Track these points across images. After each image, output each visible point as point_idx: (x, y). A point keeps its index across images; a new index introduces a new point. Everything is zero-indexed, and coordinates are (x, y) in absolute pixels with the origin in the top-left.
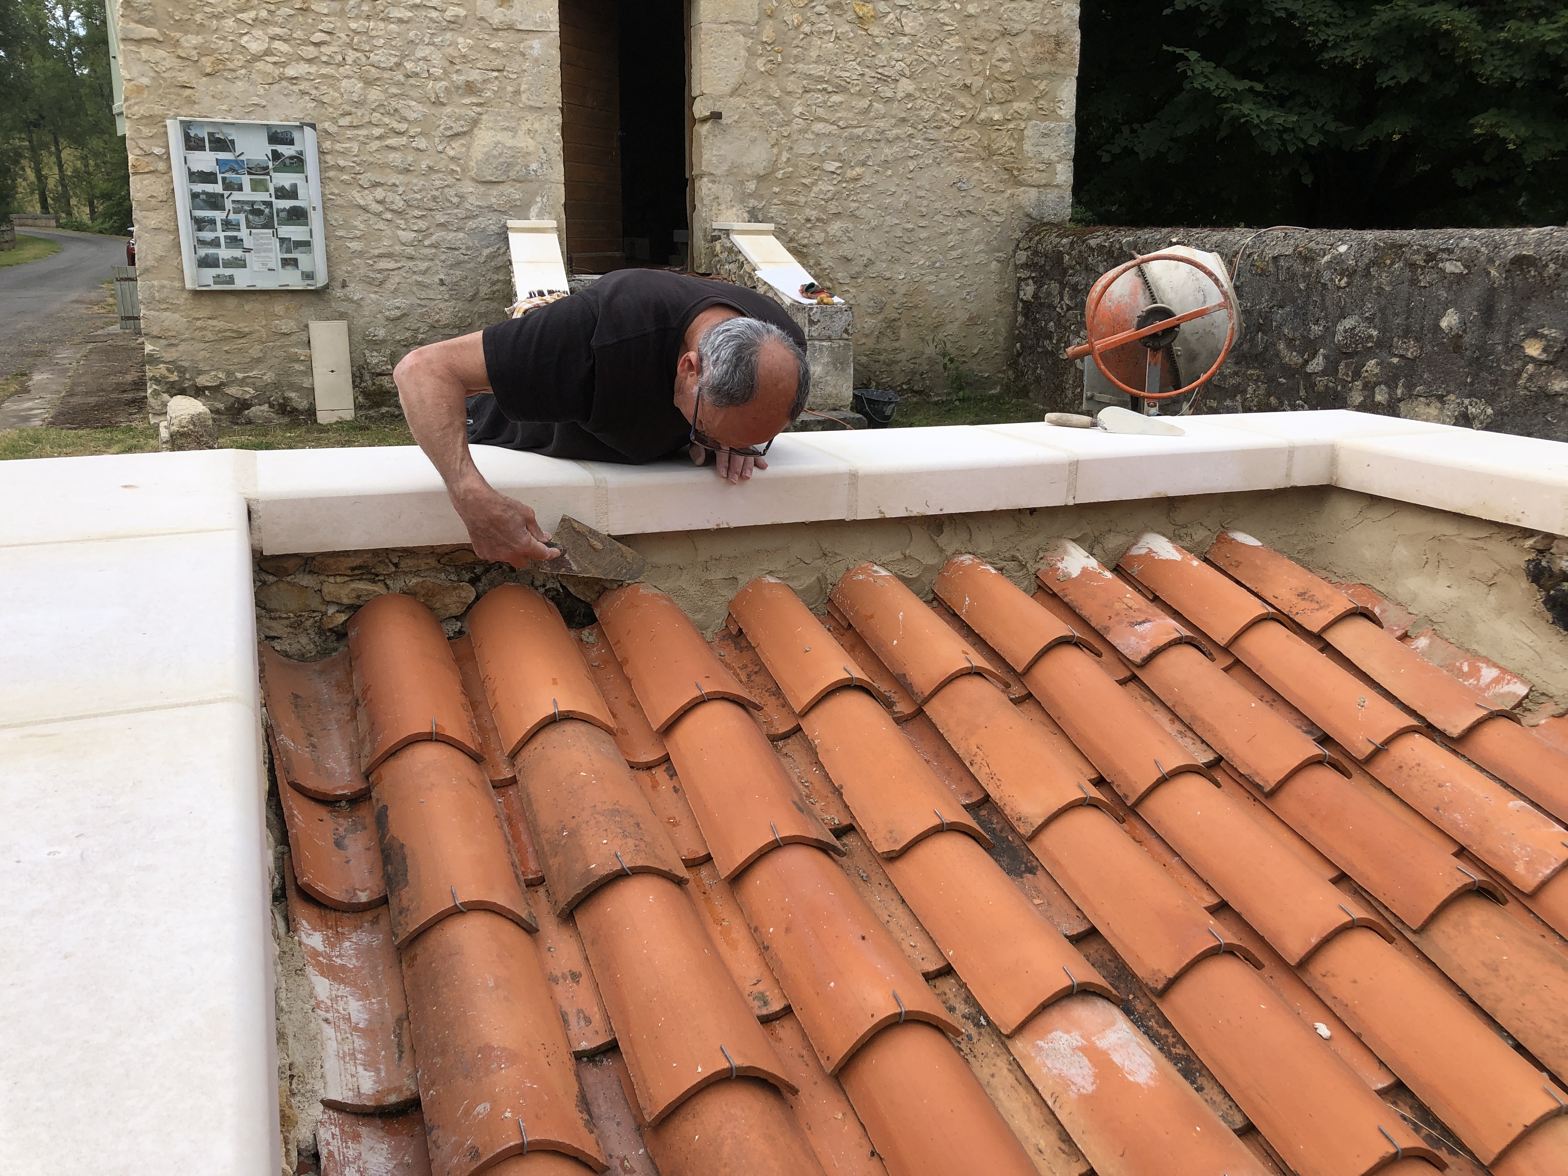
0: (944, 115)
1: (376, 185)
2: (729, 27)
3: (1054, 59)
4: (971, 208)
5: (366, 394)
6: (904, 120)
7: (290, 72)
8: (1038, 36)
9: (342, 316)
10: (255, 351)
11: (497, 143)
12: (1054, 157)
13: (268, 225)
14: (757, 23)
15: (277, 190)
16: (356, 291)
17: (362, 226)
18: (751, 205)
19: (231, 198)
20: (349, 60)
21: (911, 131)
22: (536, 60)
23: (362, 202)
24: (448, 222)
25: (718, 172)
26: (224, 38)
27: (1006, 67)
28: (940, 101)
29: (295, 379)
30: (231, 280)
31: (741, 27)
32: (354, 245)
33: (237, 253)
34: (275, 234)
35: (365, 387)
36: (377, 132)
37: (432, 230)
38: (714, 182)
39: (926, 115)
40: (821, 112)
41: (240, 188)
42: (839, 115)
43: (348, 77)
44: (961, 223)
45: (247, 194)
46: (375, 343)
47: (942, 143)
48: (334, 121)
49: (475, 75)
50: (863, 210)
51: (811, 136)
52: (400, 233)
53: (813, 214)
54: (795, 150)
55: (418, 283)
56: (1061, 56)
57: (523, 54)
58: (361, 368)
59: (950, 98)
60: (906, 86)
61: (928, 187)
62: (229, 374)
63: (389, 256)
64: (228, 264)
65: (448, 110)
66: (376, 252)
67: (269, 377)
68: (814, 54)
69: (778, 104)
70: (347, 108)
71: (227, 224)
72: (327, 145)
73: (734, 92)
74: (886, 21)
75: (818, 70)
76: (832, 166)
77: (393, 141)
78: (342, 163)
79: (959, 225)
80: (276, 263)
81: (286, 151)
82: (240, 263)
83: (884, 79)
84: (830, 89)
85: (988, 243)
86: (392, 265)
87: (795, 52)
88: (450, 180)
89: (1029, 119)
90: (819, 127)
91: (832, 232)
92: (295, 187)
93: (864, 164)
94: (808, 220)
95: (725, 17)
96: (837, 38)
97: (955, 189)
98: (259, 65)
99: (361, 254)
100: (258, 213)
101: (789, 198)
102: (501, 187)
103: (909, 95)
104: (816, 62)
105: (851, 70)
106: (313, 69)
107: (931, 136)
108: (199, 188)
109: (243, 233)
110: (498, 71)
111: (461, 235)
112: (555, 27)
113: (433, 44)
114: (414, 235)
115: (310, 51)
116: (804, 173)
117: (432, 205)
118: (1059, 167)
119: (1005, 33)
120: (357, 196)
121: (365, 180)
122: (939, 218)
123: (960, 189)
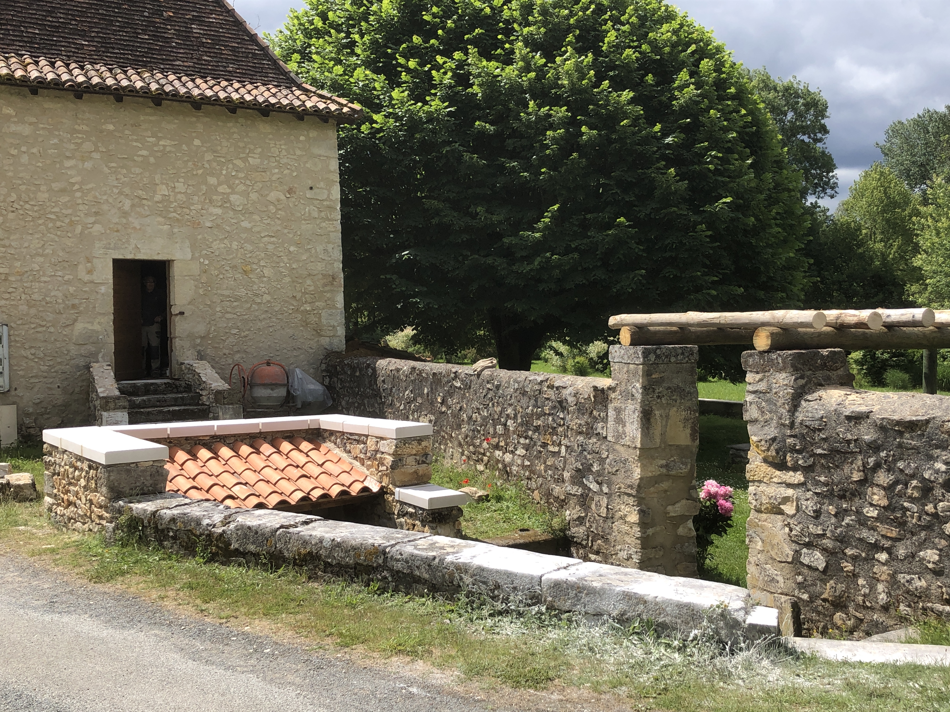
0: (285, 309)
1: (31, 347)
2: (187, 278)
3: (332, 284)
4: (299, 347)
5: (23, 436)
6: (266, 311)
8: (324, 276)
9: (13, 403)
11: (85, 328)
12: (336, 324)
14: (199, 275)
16: (20, 393)
17: (25, 365)
18: (198, 349)
21: (270, 315)
22: (103, 294)
23: (25, 355)
24: (62, 362)
25: (183, 336)
27: (312, 288)
28: (282, 303)
31: (192, 277)
32: (21, 373)
35: (23, 433)
36: (33, 326)
37: (55, 365)
38: (181, 340)
39: (276, 309)
40: (229, 310)
42: (237, 310)
44: (295, 353)
46: (28, 414)
47: (285, 320)
48: (15, 323)
49: (77, 301)
50: (250, 349)
51: (225, 320)
52: (41, 367)
53: (227, 352)
54: (218, 326)
55: (48, 388)
56: (335, 283)
57: (97, 292)
58: (21, 425)
59: (286, 302)
60: (267, 297)
61: (279, 338)
63: (36, 377)
65: (64, 316)
66: (30, 375)
68: (225, 286)
69: (210, 307)
72: (12, 332)
73: (190, 303)
74: (256, 272)
75: (227, 293)
76: (234, 331)
77: (40, 329)
78: (17, 339)
83: (257, 295)
84: (233, 300)
85: (308, 361)
86: (37, 381)
87: (216, 286)
88: (64, 344)
89: (323, 309)
90: (228, 316)
91: (235, 359)
93: (249, 330)
94: (225, 354)
95: (185, 273)
96: (235, 279)
97: (291, 339)
99: (23, 377)
101: (215, 345)
103: (268, 302)
104: (226, 290)
105: (242, 292)
106: (8, 302)
107: (279, 318)
110: (86, 299)
111: (68, 367)
112: (111, 281)
113: (59, 290)
114: (47, 367)
115: (7, 296)
116: (222, 335)
117: (56, 355)
118: (338, 328)
119: (310, 275)
120: (23, 352)
121: (26, 346)
122: (285, 351)
123: (293, 339)
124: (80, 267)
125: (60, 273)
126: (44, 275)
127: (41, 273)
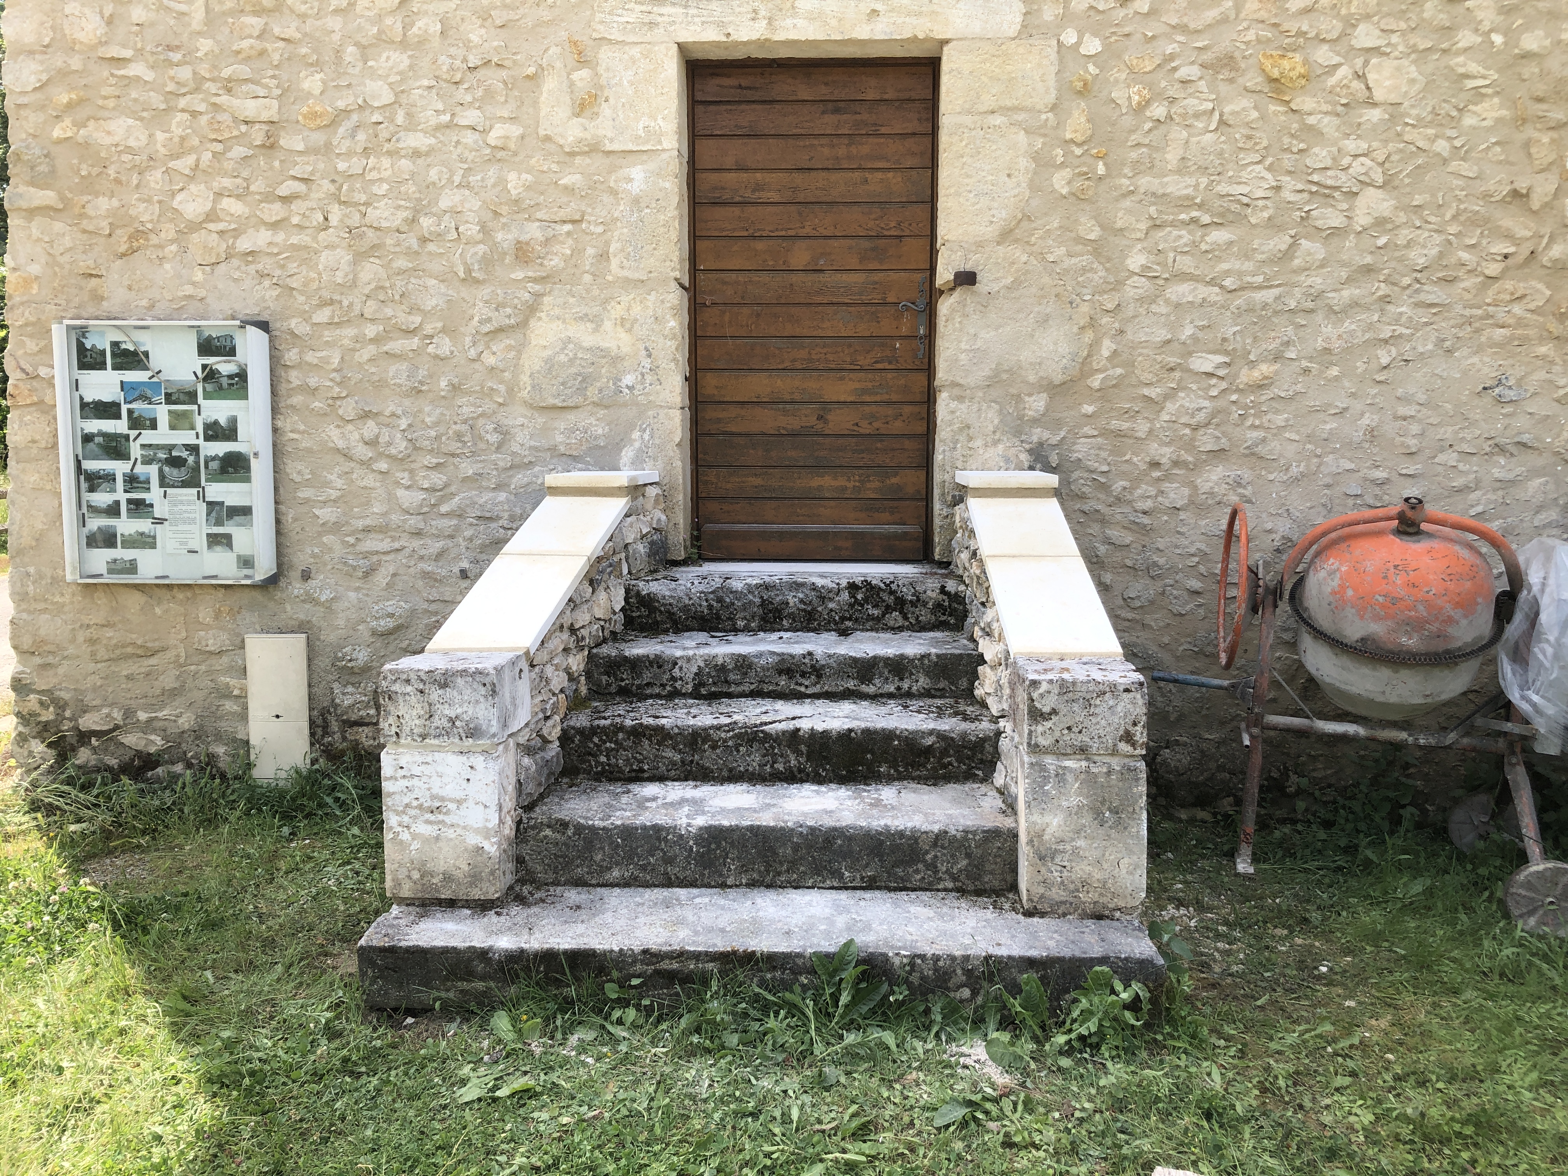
0: (1464, 255)
1: (366, 415)
2: (998, 120)
4: (1525, 438)
6: (1368, 270)
7: (244, 244)
9: (300, 628)
10: (168, 681)
11: (567, 342)
13: (192, 482)
14: (1054, 108)
15: (207, 427)
16: (325, 586)
17: (339, 483)
18: (1035, 439)
19: (141, 440)
20: (334, 220)
21: (1384, 289)
22: (636, 201)
23: (341, 444)
24: (480, 475)
25: (970, 381)
26: (149, 200)
28: (1453, 229)
29: (223, 725)
30: (132, 567)
31: (1021, 117)
32: (326, 514)
33: (143, 525)
34: (202, 496)
35: (330, 744)
36: (371, 331)
37: (453, 489)
38: (960, 399)
39: (1420, 256)
40: (1186, 263)
41: (153, 425)
42: (1225, 266)
43: (330, 247)
44: (1501, 467)
45: (163, 435)
46: (352, 671)
47: (1458, 309)
48: (306, 317)
49: (534, 232)
50: (1275, 444)
51: (1164, 310)
52: (401, 493)
53: (1166, 454)
54: (1129, 336)
55: (426, 575)
57: (614, 192)
58: (324, 713)
59: (1474, 221)
60: (1375, 203)
61: (1422, 397)
62: (128, 713)
63: (382, 530)
64: (131, 543)
65: (485, 292)
66: (360, 524)
67: (186, 721)
68: (1172, 156)
69: (1096, 252)
70: (326, 294)
71: (132, 481)
72: (287, 354)
73: (1006, 236)
74: (1332, 81)
75: (1180, 186)
76: (1205, 362)
77: (398, 345)
78: (313, 382)
79: (1497, 473)
80: (201, 542)
81: (225, 367)
82: (146, 541)
83: (1324, 193)
84: (1206, 219)
86: (385, 545)
87: (1134, 155)
88: (488, 406)
90: (1181, 291)
91: (1205, 487)
92: (233, 421)
93: (1278, 357)
94: (1155, 465)
95: (988, 102)
96: (1222, 122)
97: (1487, 399)
98: (195, 237)
99: (336, 528)
100: (176, 462)
101: (1115, 424)
102: (571, 416)
103: (1381, 223)
104: (1179, 172)
105: (1254, 180)
106: (280, 237)
107: (1431, 299)
108: (95, 426)
109: (154, 496)
110: (573, 222)
111: (502, 496)
112: (673, 144)
113: (468, 186)
114: (422, 495)
115: (274, 211)
116: (1147, 377)
117: (454, 447)
120: (334, 435)
121: (348, 409)
122: (1450, 458)
123: (1499, 401)
124: (550, 84)
125: (470, 117)
126: (412, 125)
127: (400, 119)
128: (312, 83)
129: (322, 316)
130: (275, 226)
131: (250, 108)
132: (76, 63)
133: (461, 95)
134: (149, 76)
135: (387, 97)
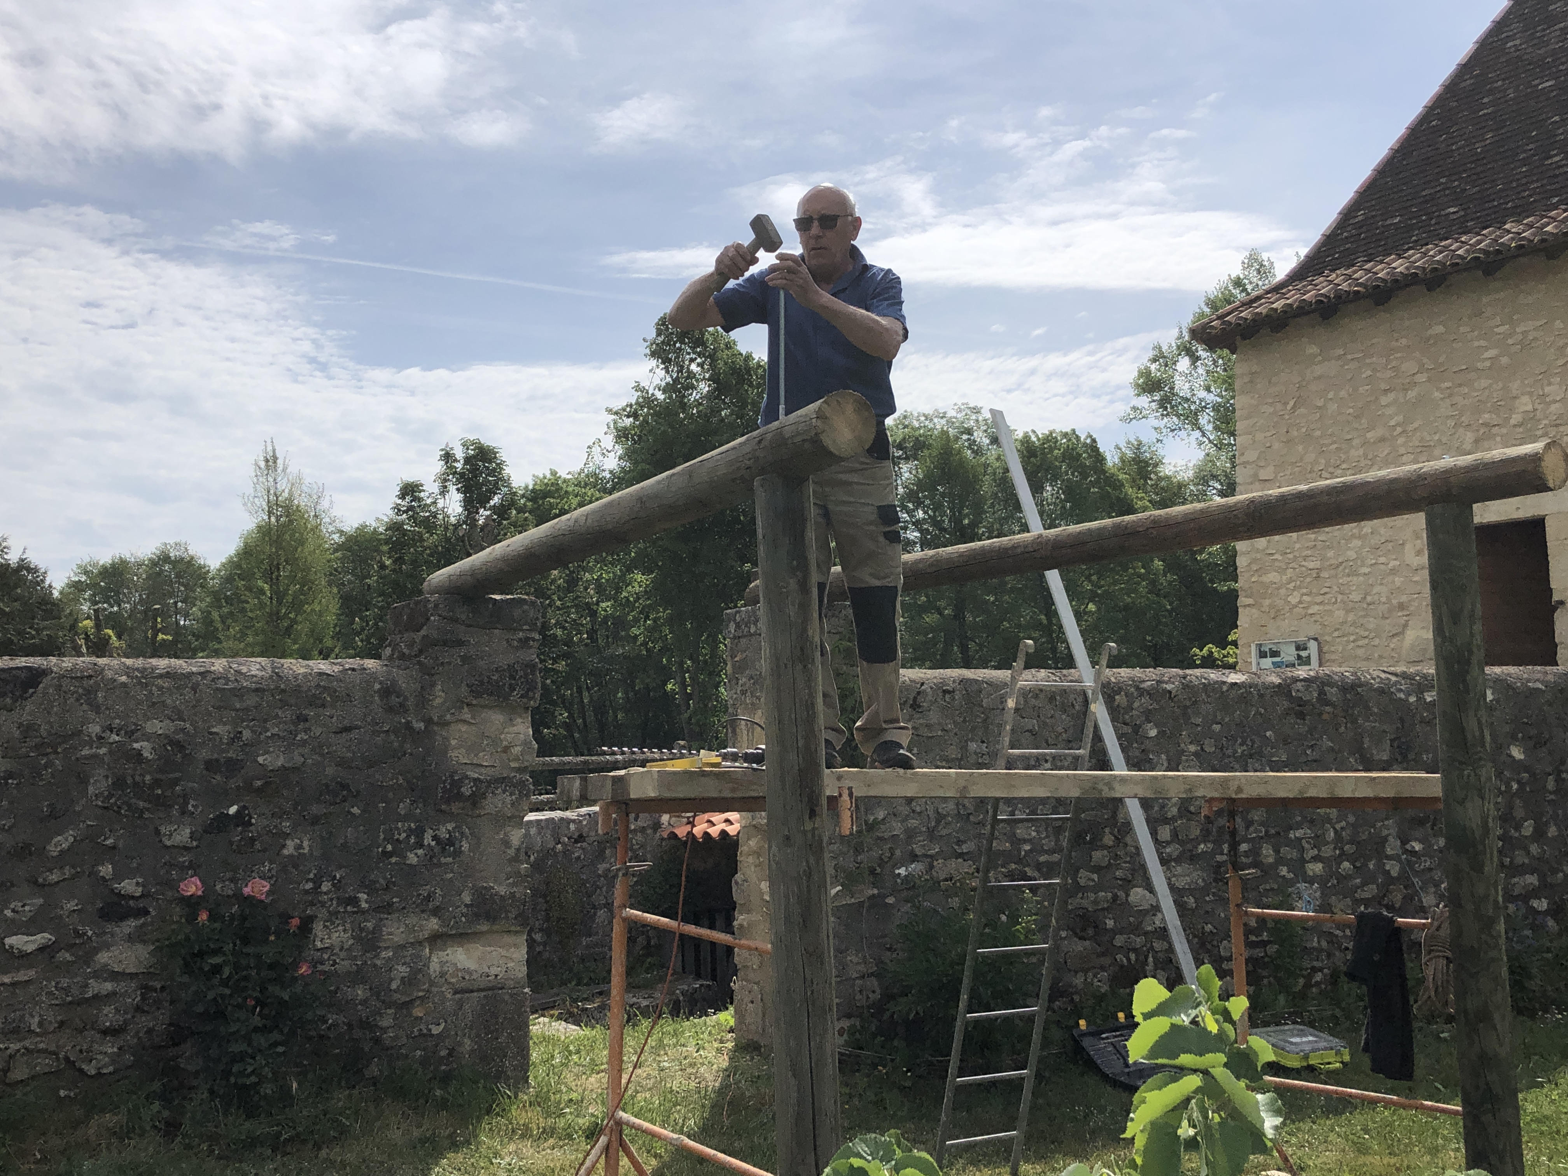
7: (1310, 611)
11: (1418, 637)
26: (1281, 599)
36: (1352, 638)
48: (1330, 634)
65: (1389, 621)
70: (1337, 627)
72: (1326, 648)
77: (1360, 643)
78: (1333, 657)
81: (1304, 654)
98: (1295, 610)
102: (1421, 664)
106: (1321, 608)
113: (1382, 584)
115: (1319, 599)
126: (1363, 565)
127: (1359, 563)
128: (1330, 554)
129: (1336, 634)
130: (1321, 603)
131: (1311, 565)
132: (1258, 556)
133: (1379, 553)
134: (1280, 558)
135: (1355, 556)
